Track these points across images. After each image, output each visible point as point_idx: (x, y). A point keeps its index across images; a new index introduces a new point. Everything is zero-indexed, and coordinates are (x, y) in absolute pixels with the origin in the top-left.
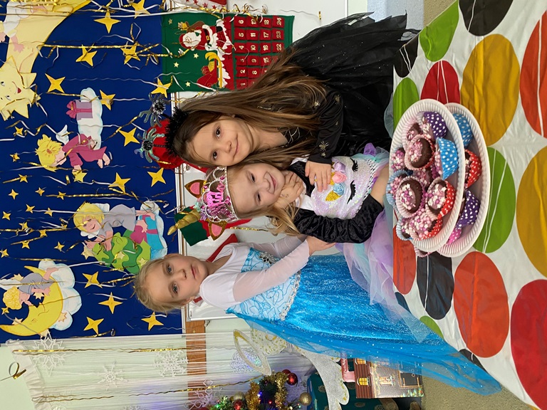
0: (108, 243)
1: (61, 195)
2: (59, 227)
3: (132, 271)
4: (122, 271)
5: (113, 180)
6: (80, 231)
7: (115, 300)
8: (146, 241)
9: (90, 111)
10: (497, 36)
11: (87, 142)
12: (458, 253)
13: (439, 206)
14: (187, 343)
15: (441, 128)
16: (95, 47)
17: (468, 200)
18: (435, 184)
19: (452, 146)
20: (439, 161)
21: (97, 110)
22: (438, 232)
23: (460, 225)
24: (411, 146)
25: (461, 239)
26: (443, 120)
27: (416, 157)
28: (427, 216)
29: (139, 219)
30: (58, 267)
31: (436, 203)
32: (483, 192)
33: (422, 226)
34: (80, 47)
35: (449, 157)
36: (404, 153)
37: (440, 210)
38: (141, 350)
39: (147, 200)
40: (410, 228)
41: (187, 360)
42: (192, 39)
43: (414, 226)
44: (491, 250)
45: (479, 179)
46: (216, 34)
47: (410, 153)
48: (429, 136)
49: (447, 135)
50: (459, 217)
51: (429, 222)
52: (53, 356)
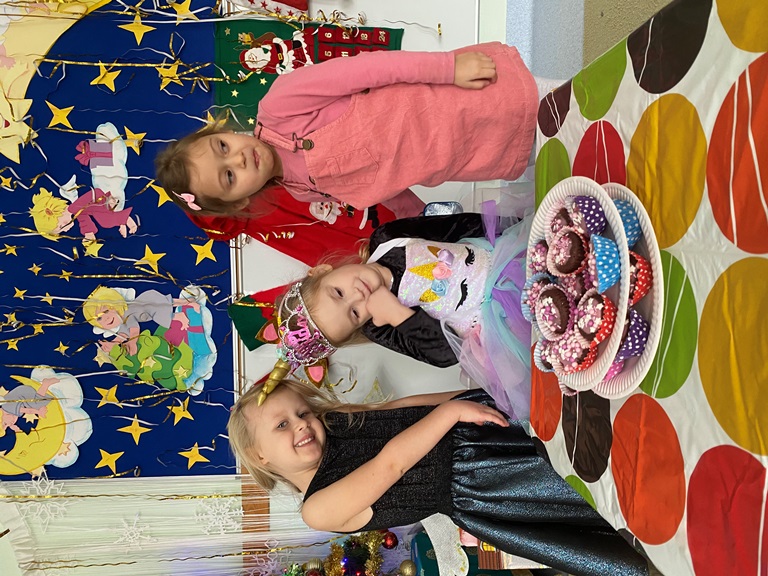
0: (132, 344)
1: (66, 275)
2: (61, 320)
3: (167, 385)
4: (152, 384)
5: (141, 255)
6: (93, 327)
7: (141, 425)
8: (186, 342)
9: (109, 155)
10: (678, 96)
11: (104, 200)
12: (618, 394)
13: (593, 330)
14: (243, 487)
15: (597, 220)
16: (119, 65)
17: (633, 323)
18: (589, 298)
19: (612, 247)
20: (593, 268)
21: (120, 155)
22: (591, 364)
23: (622, 358)
24: (555, 242)
25: (623, 374)
26: (600, 209)
27: (562, 257)
28: (576, 342)
29: (177, 311)
30: (58, 377)
31: (589, 326)
32: (654, 315)
33: (569, 355)
34: (96, 64)
35: (608, 264)
36: (547, 248)
37: (593, 335)
38: (178, 497)
39: (189, 284)
40: (553, 356)
41: (242, 512)
42: (257, 57)
43: (558, 354)
44: (663, 394)
45: (649, 294)
46: (292, 52)
47: (555, 252)
48: (581, 231)
49: (606, 230)
50: (621, 347)
51: (578, 350)
52: (49, 504)
